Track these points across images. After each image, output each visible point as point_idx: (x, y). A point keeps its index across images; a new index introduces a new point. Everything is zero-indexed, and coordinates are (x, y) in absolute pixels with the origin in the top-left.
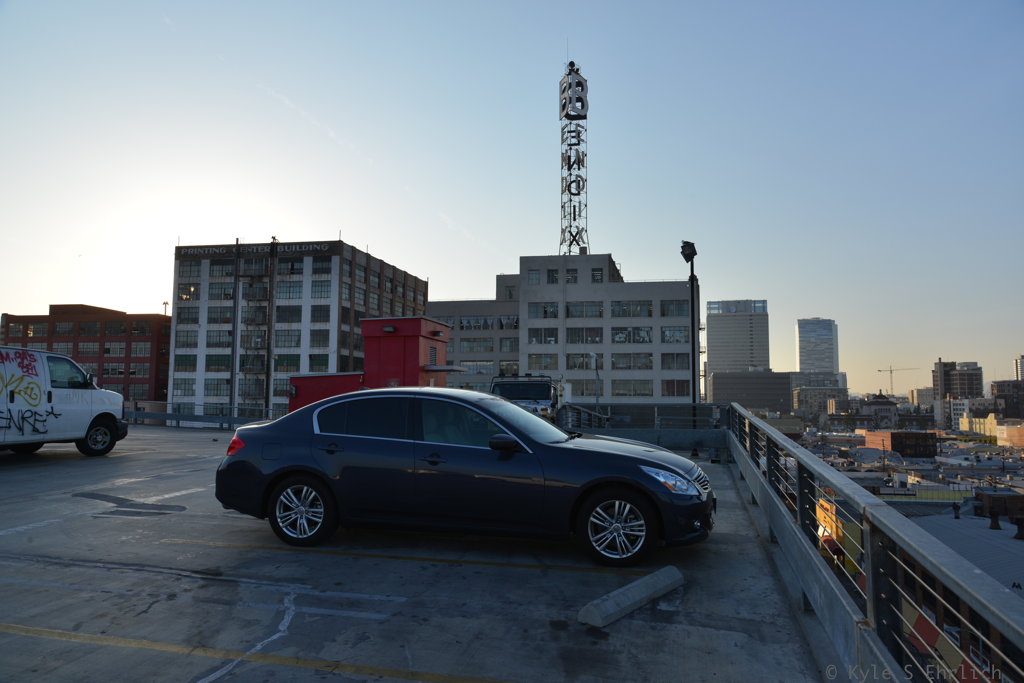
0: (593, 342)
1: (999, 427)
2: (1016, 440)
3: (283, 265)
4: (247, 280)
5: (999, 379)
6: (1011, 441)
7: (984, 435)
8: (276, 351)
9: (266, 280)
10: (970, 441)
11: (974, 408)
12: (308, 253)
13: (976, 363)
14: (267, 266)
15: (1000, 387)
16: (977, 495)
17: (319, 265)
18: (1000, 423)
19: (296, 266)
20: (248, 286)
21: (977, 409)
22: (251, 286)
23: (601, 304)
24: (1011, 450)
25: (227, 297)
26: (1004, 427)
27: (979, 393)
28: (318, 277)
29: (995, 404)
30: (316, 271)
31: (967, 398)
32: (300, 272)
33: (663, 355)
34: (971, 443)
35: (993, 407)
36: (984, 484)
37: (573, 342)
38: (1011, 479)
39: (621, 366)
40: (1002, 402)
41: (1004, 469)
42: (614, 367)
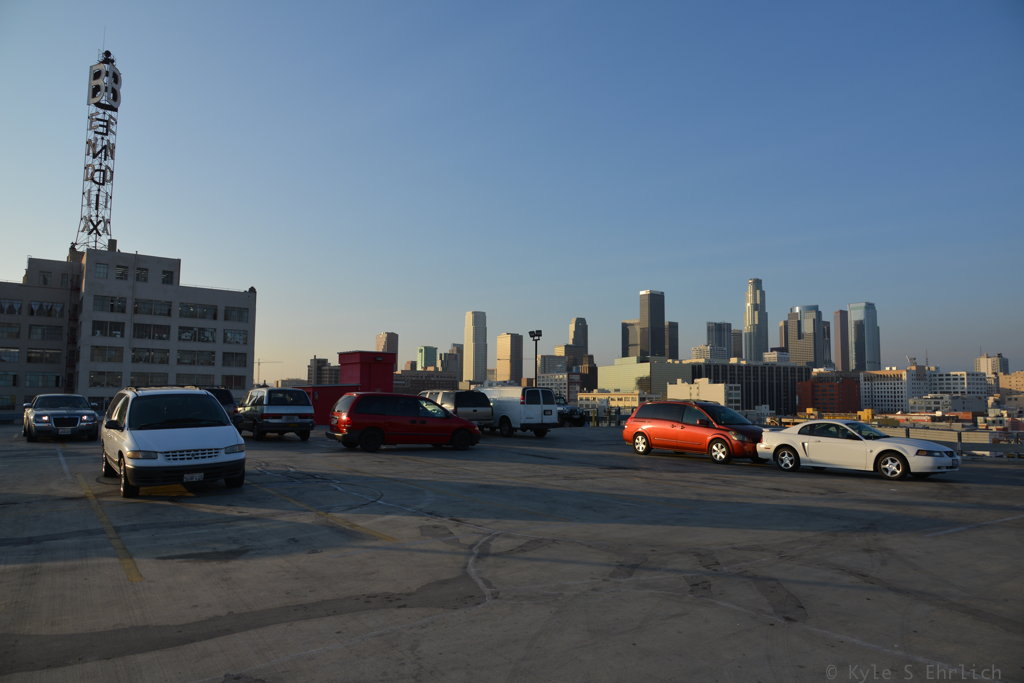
42: (179, 362)
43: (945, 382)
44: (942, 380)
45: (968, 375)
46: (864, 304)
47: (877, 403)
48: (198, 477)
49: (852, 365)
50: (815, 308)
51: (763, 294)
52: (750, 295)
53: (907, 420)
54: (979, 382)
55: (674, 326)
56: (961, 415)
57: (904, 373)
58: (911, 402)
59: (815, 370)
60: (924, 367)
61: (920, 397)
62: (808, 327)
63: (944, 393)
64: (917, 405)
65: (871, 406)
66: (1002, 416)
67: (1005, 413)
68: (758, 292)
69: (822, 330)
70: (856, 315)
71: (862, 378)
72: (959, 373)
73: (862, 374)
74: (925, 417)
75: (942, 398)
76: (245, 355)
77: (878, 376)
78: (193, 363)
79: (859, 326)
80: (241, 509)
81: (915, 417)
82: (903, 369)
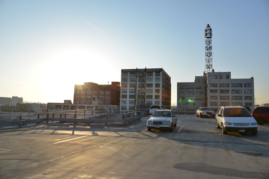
0: (227, 93)
3: (148, 74)
4: (139, 77)
8: (147, 94)
9: (144, 77)
12: (154, 71)
14: (144, 74)
17: (157, 74)
19: (151, 74)
20: (139, 79)
22: (140, 79)
23: (229, 84)
25: (134, 81)
28: (157, 77)
30: (156, 75)
32: (152, 75)
33: (245, 96)
37: (222, 93)
39: (234, 99)
42: (232, 99)
48: (243, 131)
76: (251, 97)
78: (236, 99)
80: (258, 142)
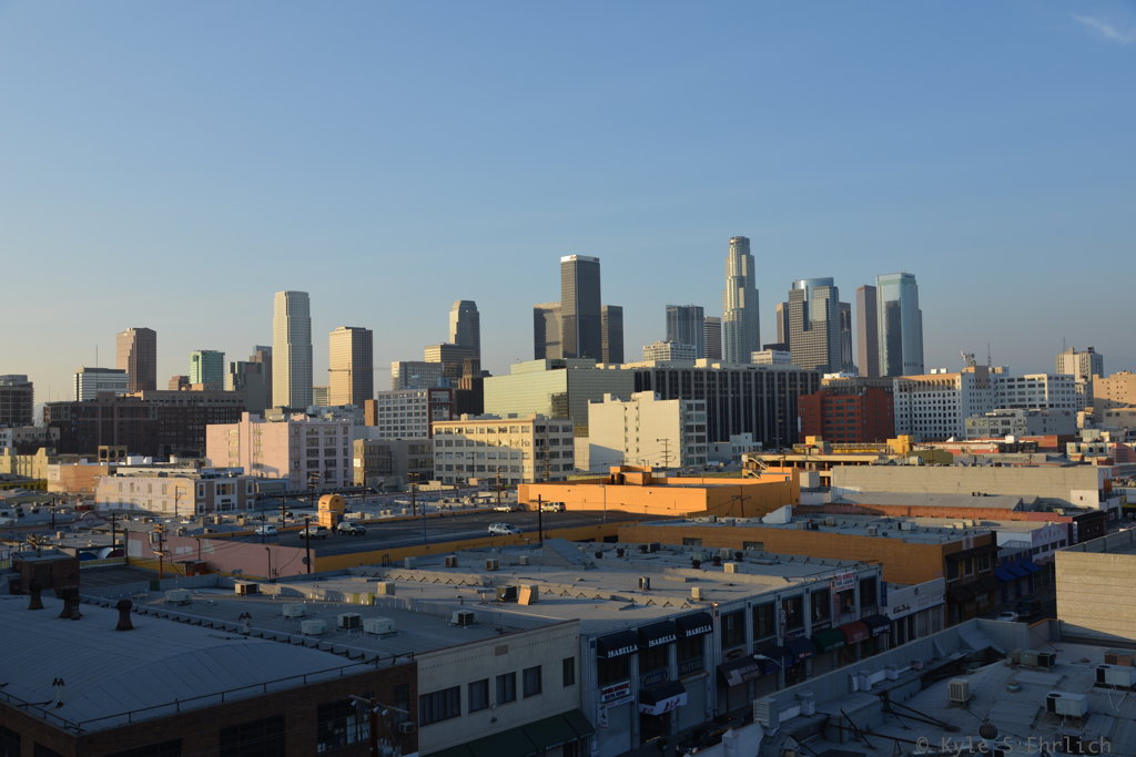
1: (49, 466)
2: (71, 483)
5: (54, 400)
6: (65, 484)
7: (31, 479)
10: (12, 488)
11: (19, 441)
13: (25, 377)
15: (55, 409)
16: (15, 564)
18: (52, 461)
21: (24, 442)
24: (63, 498)
26: (57, 467)
27: (28, 420)
29: (48, 434)
31: (10, 427)
34: (13, 491)
35: (44, 439)
36: (26, 548)
38: (62, 537)
40: (56, 431)
41: (54, 525)
43: (1016, 390)
44: (1013, 387)
45: (1049, 378)
46: (899, 276)
47: (918, 425)
49: (884, 369)
50: (829, 283)
51: (751, 261)
52: (732, 263)
53: (963, 450)
54: (1066, 389)
55: (616, 313)
56: (1042, 440)
57: (958, 378)
58: (968, 423)
59: (827, 376)
60: (987, 368)
61: (982, 415)
62: (818, 313)
63: (1016, 407)
64: (977, 427)
65: (910, 431)
66: (1102, 440)
67: (1106, 435)
68: (744, 257)
69: (839, 315)
70: (888, 293)
71: (896, 387)
72: (1036, 377)
73: (895, 381)
74: (988, 446)
75: (1013, 415)
77: (919, 383)
79: (893, 309)
81: (974, 446)
82: (955, 372)
